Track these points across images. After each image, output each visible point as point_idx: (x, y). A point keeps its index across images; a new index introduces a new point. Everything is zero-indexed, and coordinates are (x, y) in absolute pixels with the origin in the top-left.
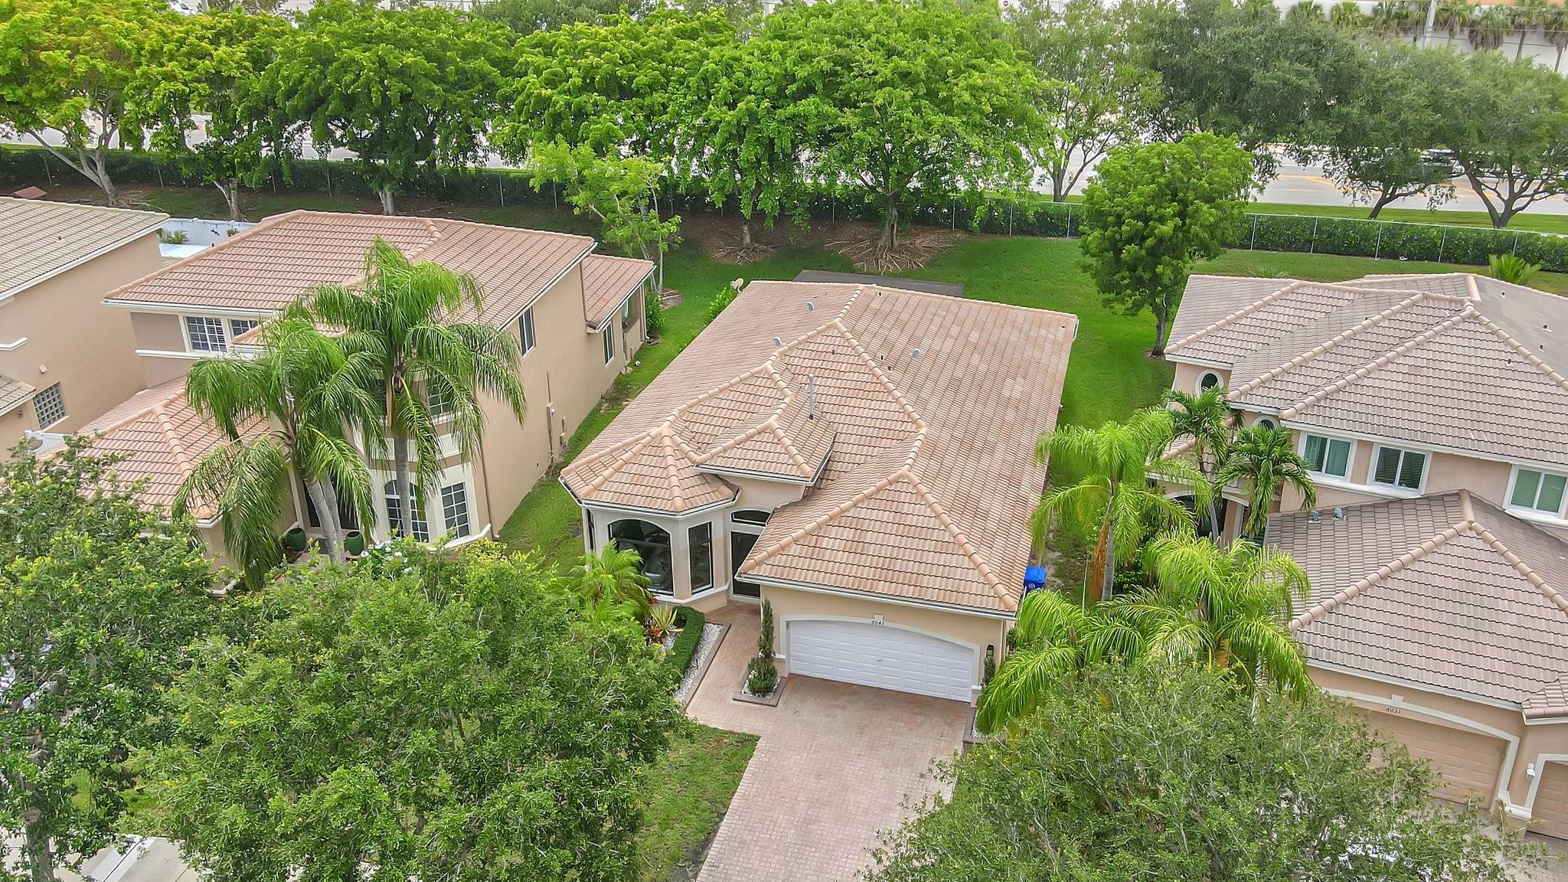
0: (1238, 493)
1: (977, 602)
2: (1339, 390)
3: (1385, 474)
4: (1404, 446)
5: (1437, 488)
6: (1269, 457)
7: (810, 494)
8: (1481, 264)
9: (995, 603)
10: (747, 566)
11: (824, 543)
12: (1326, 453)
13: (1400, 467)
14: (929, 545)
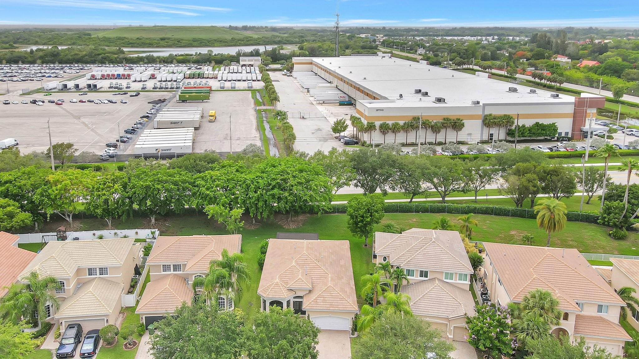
0: (395, 282)
1: (350, 309)
2: (411, 260)
3: (421, 276)
4: (424, 270)
5: (431, 278)
6: (399, 275)
7: (310, 291)
8: (439, 213)
9: (354, 309)
10: (304, 307)
11: (318, 301)
12: (410, 272)
13: (424, 274)
14: (339, 299)
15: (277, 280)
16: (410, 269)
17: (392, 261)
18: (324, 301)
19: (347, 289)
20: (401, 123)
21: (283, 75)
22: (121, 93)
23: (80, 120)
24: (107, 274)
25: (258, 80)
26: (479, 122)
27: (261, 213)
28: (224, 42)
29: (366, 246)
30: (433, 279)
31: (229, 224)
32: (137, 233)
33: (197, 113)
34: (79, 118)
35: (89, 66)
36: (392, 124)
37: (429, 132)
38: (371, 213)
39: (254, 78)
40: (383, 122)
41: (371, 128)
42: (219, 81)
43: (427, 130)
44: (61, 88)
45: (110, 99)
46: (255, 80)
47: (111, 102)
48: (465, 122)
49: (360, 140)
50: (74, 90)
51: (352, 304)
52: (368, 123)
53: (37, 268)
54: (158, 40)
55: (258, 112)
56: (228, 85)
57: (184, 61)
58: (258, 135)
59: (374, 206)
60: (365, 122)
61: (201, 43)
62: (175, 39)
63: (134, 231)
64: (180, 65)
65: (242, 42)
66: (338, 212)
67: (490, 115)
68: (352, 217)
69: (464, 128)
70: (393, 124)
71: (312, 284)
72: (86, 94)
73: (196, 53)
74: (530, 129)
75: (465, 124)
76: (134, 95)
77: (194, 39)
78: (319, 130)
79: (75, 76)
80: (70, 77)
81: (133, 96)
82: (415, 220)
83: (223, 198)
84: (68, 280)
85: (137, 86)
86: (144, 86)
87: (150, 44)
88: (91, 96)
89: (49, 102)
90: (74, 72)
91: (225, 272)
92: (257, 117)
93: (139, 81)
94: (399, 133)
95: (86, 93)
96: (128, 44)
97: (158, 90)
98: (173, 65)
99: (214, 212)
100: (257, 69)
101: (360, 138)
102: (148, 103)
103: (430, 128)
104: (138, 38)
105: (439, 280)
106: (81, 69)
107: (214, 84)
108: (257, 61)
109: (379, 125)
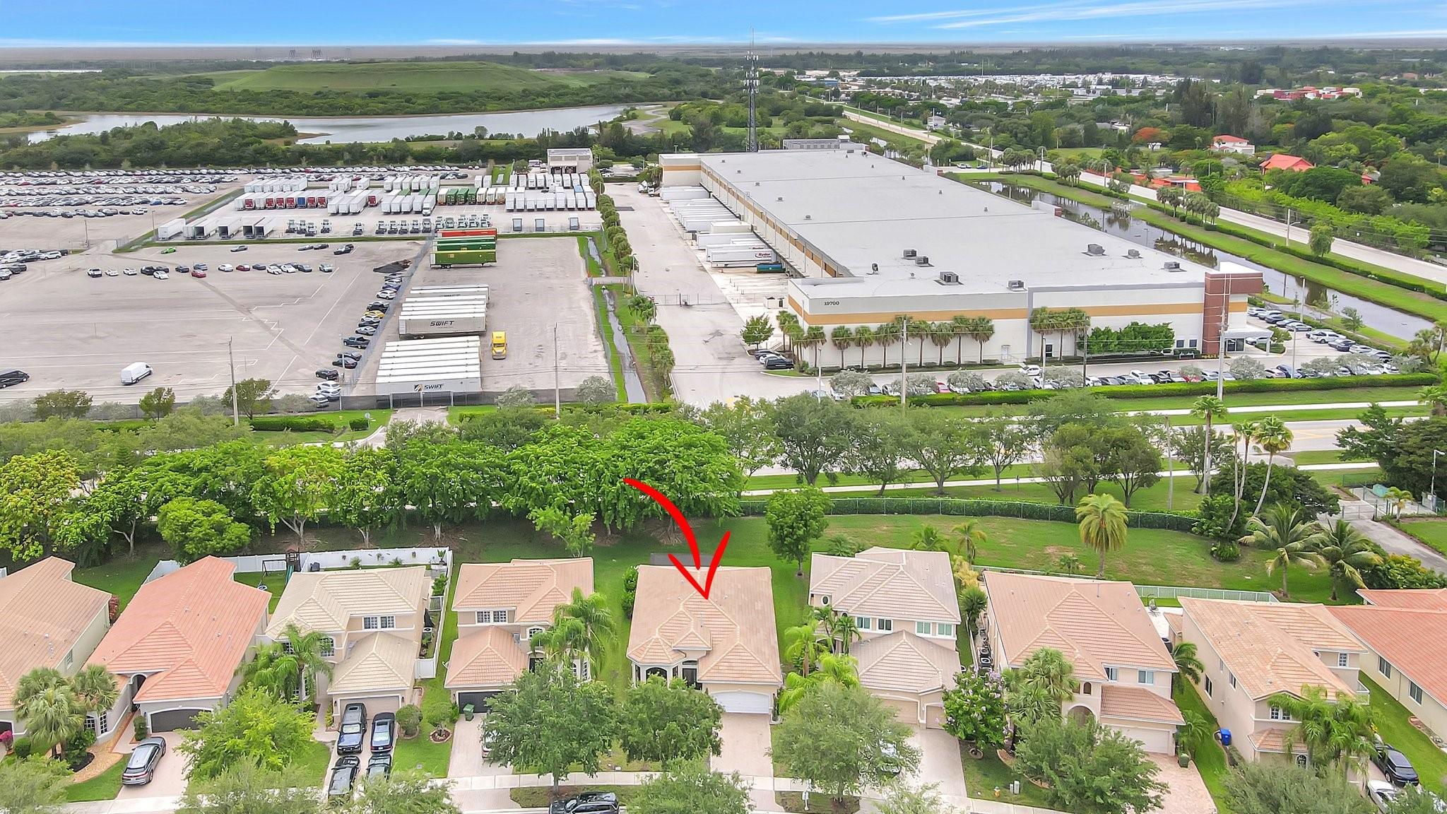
0: (839, 638)
1: (770, 681)
2: (865, 602)
3: (881, 627)
4: (886, 618)
5: (896, 631)
6: (847, 625)
7: (708, 653)
8: (929, 514)
9: (775, 680)
10: (700, 677)
11: (721, 668)
12: (863, 623)
13: (885, 624)
14: (752, 665)
15: (657, 636)
16: (863, 616)
17: (835, 604)
18: (730, 668)
19: (766, 650)
20: (874, 327)
21: (640, 192)
22: (315, 245)
23: (250, 315)
24: (393, 627)
25: (590, 209)
26: (1023, 323)
27: (623, 519)
28: (506, 100)
29: (800, 575)
30: (899, 633)
31: (571, 539)
32: (414, 554)
33: (479, 300)
34: (248, 310)
35: (231, 172)
36: (857, 329)
37: (928, 342)
38: (806, 520)
39: (582, 204)
40: (838, 325)
41: (815, 337)
42: (511, 211)
43: (922, 340)
44: (191, 235)
45: (299, 263)
46: (583, 209)
47: (300, 269)
48: (996, 323)
49: (795, 358)
50: (217, 238)
51: (771, 671)
52: (810, 328)
53: (292, 617)
54: (363, 98)
55: (596, 290)
56: (529, 220)
57: (427, 155)
58: (600, 348)
59: (810, 510)
60: (805, 326)
61: (457, 103)
62: (400, 96)
63: (409, 551)
64: (421, 167)
65: (546, 100)
66: (754, 514)
67: (1043, 310)
68: (775, 527)
69: (993, 336)
70: (858, 331)
71: (712, 641)
72: (245, 249)
73: (451, 133)
74: (1120, 336)
75: (995, 329)
76: (343, 250)
77: (440, 93)
78: (718, 333)
79: (209, 200)
80: (199, 203)
81: (341, 253)
82: (885, 528)
83: (558, 494)
84: (338, 636)
85: (343, 227)
86: (359, 228)
87: (347, 108)
88: (256, 253)
89: (177, 270)
90: (203, 188)
91: (578, 622)
92: (594, 304)
93: (344, 214)
94: (869, 347)
95: (246, 246)
96: (300, 109)
97: (386, 235)
98: (407, 169)
99: (547, 520)
100: (585, 178)
101: (796, 353)
102: (375, 270)
103: (930, 337)
104: (318, 94)
105: (908, 634)
106: (218, 181)
107: (500, 220)
108: (584, 158)
109: (832, 331)
